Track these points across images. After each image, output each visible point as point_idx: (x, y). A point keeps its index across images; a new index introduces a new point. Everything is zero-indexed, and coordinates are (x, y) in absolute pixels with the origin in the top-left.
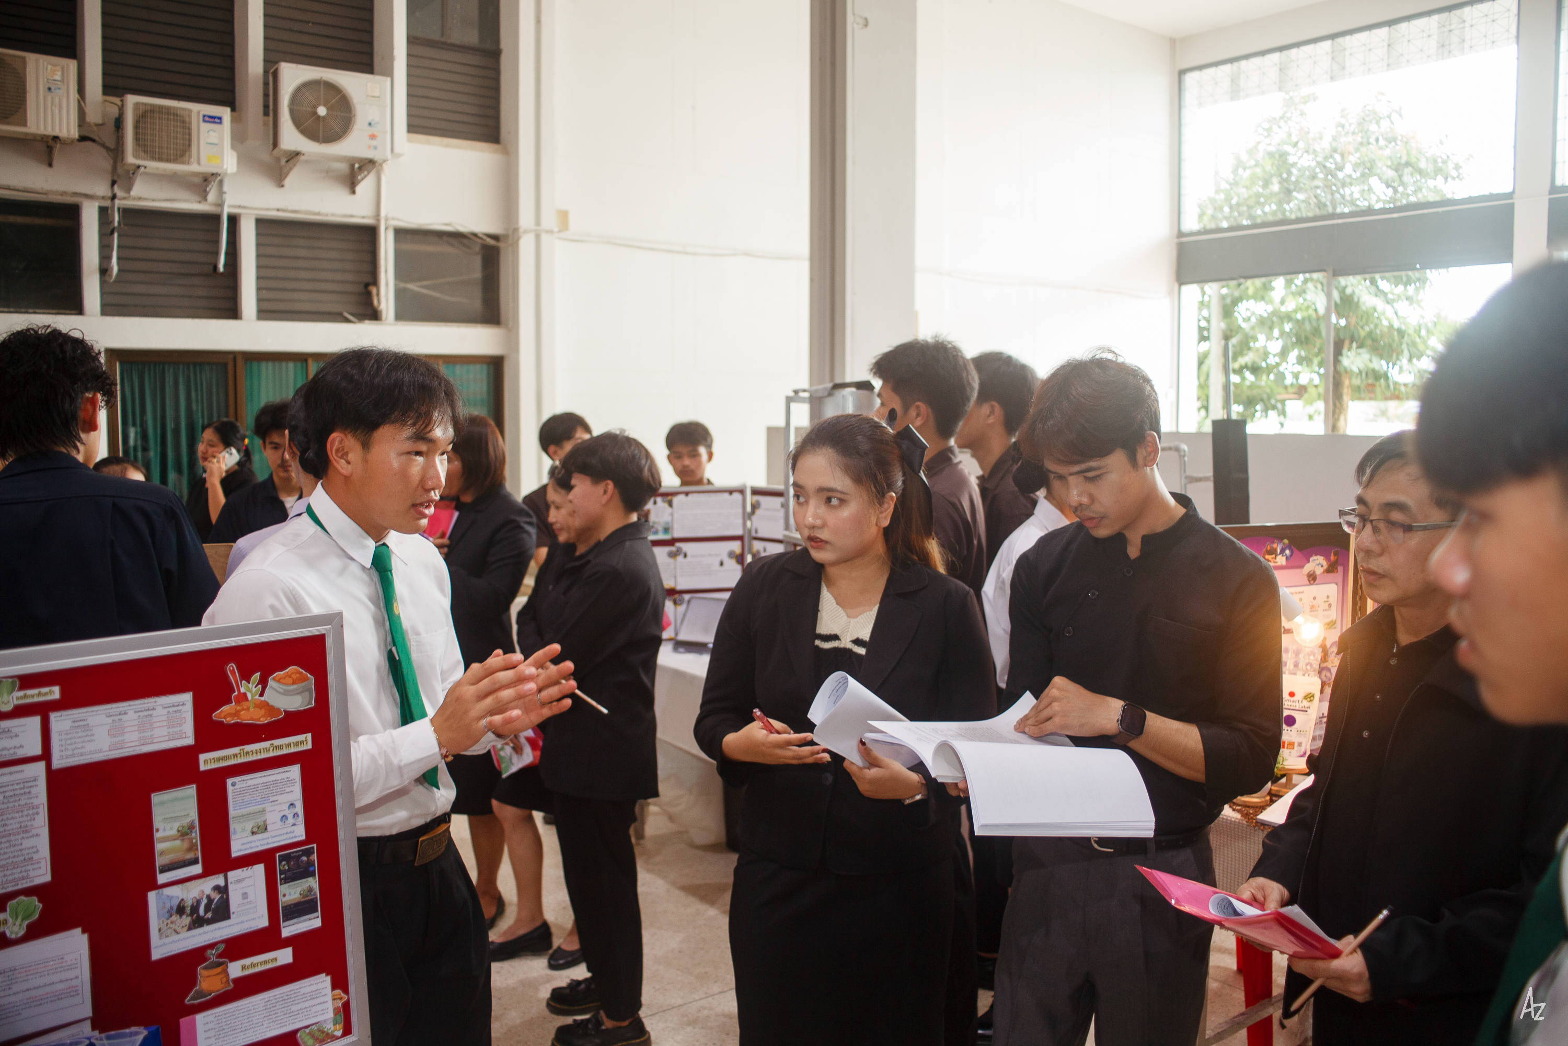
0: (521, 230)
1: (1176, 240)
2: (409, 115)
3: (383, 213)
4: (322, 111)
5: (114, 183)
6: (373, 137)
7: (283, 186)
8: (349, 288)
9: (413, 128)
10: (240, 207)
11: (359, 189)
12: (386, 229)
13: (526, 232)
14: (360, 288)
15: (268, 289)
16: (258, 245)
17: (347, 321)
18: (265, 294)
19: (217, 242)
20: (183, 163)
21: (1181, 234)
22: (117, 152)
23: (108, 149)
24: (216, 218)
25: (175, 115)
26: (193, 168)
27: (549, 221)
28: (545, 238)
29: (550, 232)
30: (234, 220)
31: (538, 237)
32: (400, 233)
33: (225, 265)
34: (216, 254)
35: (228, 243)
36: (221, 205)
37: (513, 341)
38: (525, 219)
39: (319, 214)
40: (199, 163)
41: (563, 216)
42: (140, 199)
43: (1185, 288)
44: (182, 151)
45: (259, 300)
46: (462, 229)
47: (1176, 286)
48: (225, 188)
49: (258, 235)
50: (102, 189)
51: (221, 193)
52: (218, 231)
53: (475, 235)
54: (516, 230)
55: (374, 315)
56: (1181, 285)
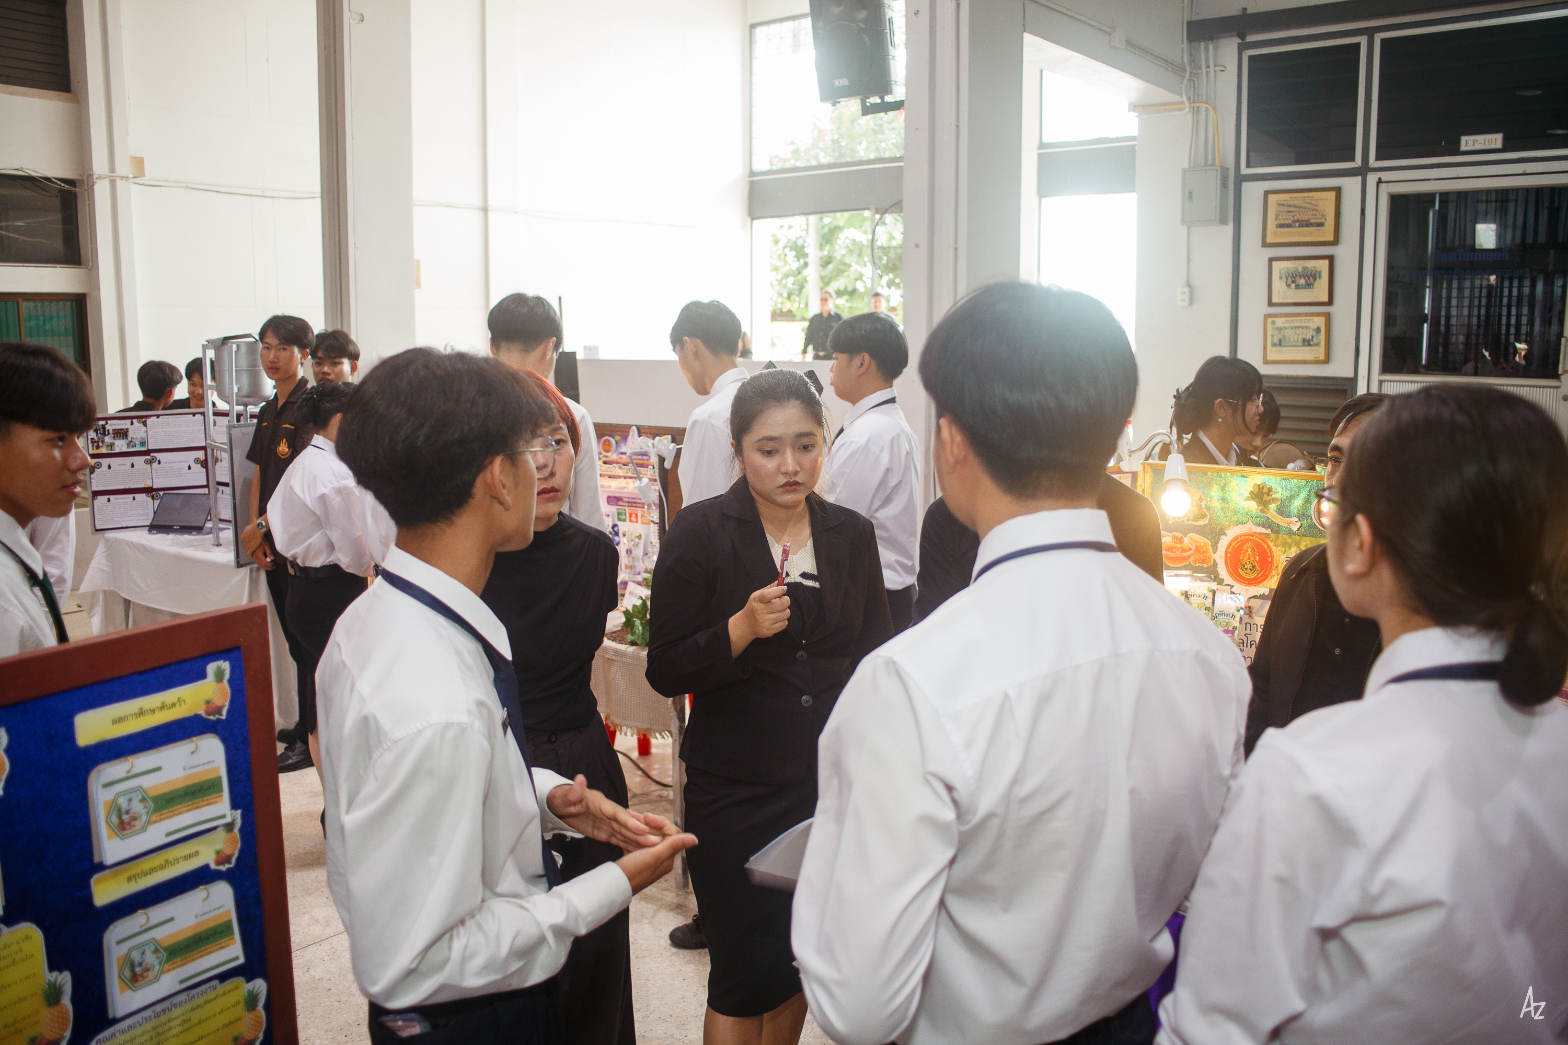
0: (95, 176)
1: (748, 179)
13: (100, 178)
21: (752, 174)
27: (124, 167)
28: (119, 183)
29: (125, 178)
31: (113, 183)
37: (93, 280)
38: (99, 165)
41: (139, 163)
43: (755, 222)
47: (749, 220)
54: (90, 176)
56: (753, 219)
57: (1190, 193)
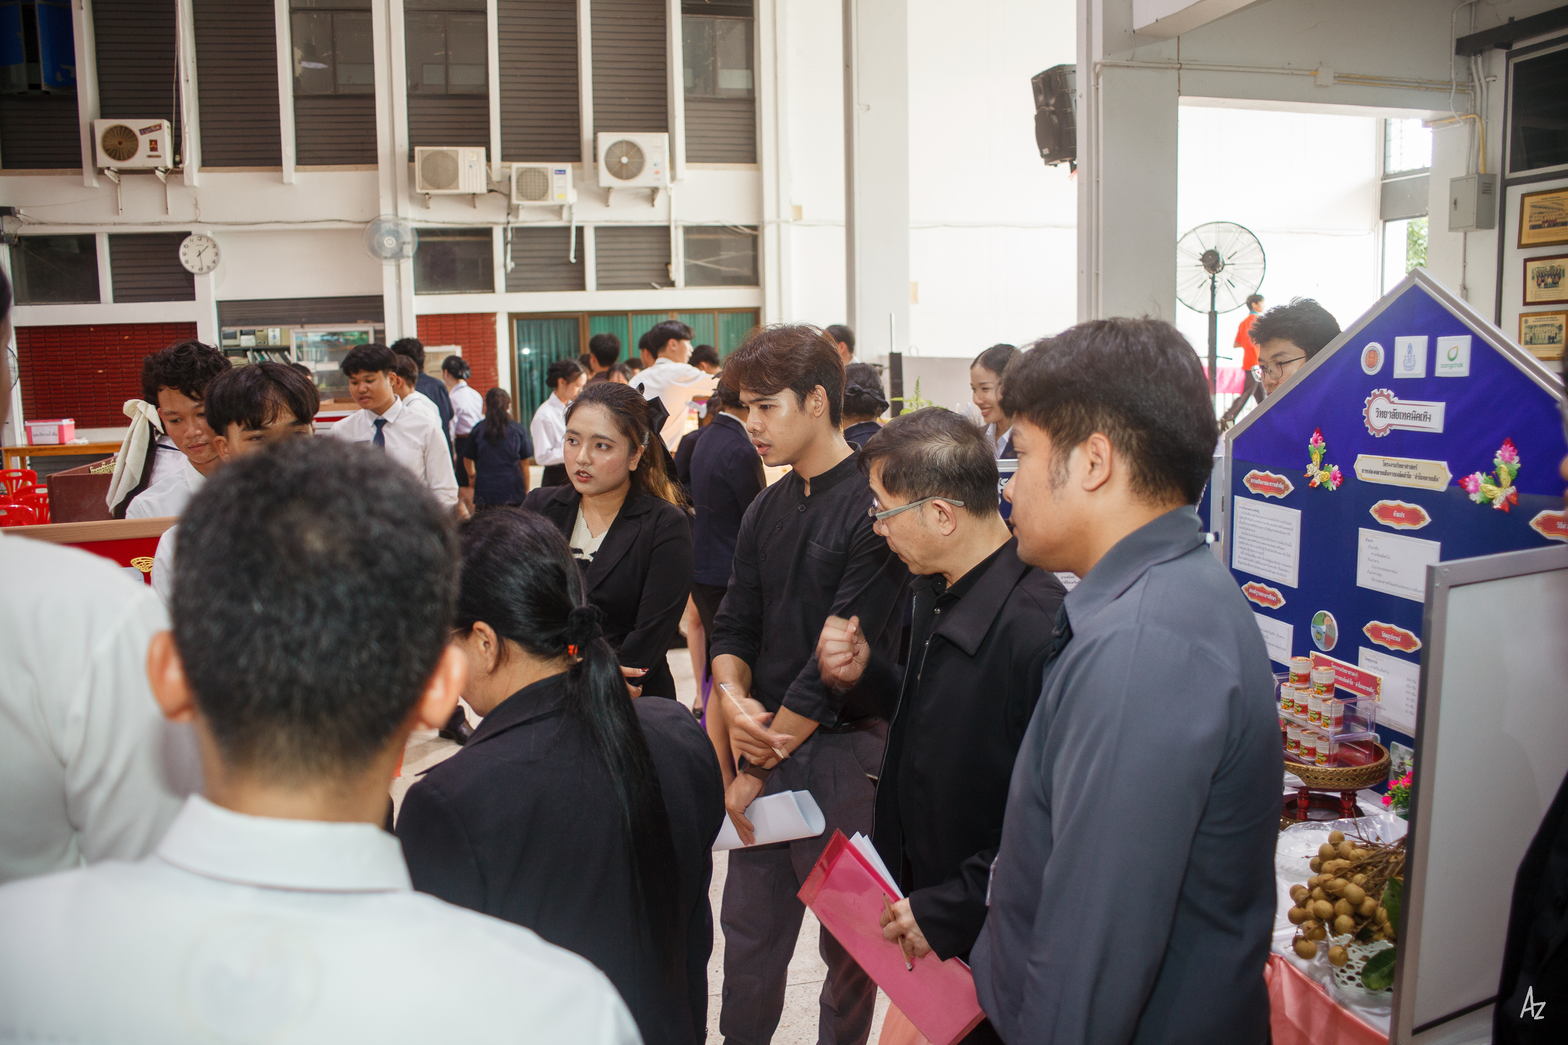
0: (767, 222)
1: (1380, 182)
2: (687, 150)
3: (673, 218)
4: (625, 160)
5: (508, 214)
6: (657, 173)
7: (608, 206)
8: (655, 266)
9: (690, 159)
10: (583, 221)
11: (656, 202)
12: (676, 228)
13: (770, 223)
14: (662, 266)
15: (604, 270)
16: (597, 243)
17: (654, 288)
18: (602, 274)
19: (569, 243)
20: (544, 200)
21: (1386, 176)
22: (508, 196)
23: (505, 195)
24: (567, 229)
25: (539, 172)
26: (549, 202)
27: (787, 213)
28: (783, 226)
29: (787, 222)
30: (580, 230)
31: (778, 226)
32: (688, 230)
33: (575, 258)
34: (568, 250)
35: (577, 243)
36: (570, 221)
37: (763, 297)
38: (769, 214)
39: (631, 222)
40: (553, 199)
41: (798, 211)
42: (524, 222)
43: (1388, 224)
44: (543, 193)
45: (598, 278)
46: (727, 224)
47: (1381, 223)
48: (574, 210)
49: (597, 237)
50: (503, 218)
51: (571, 214)
52: (569, 237)
53: (736, 227)
54: (763, 222)
55: (672, 284)
56: (1385, 221)
57: (1455, 203)
